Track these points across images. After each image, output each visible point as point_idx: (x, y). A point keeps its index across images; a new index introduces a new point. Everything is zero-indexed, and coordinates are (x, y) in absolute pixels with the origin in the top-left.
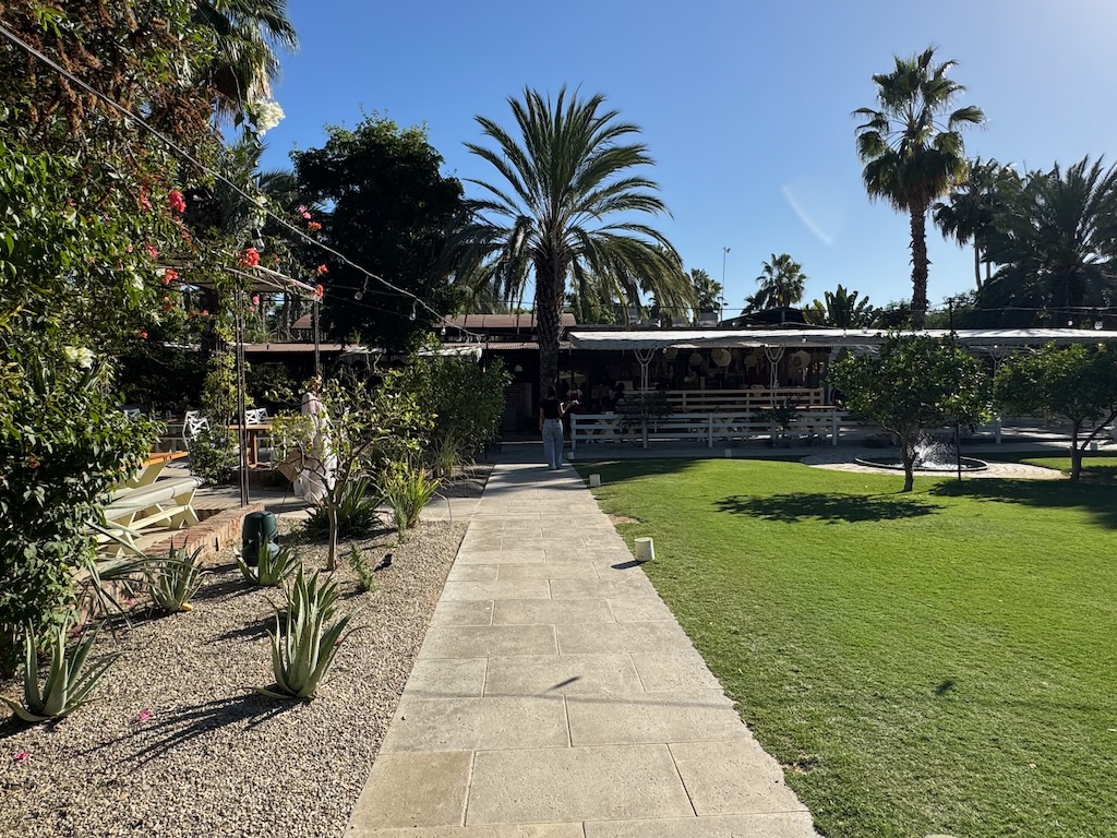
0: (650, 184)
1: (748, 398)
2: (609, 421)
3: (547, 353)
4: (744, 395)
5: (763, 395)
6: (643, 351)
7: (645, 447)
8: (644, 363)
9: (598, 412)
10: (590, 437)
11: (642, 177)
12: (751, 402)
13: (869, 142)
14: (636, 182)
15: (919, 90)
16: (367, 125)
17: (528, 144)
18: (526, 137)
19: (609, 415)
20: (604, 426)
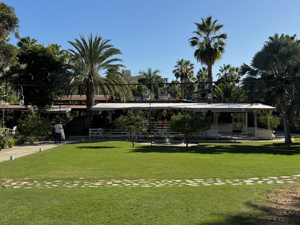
0: (120, 60)
2: (101, 131)
5: (162, 123)
6: (110, 111)
7: (110, 138)
8: (110, 114)
9: (97, 128)
10: (95, 135)
14: (116, 60)
19: (100, 129)
20: (99, 132)
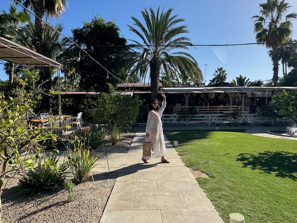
0: (187, 39)
1: (218, 109)
2: (175, 117)
3: (154, 94)
4: (217, 108)
6: (186, 93)
8: (187, 97)
10: (168, 122)
11: (185, 37)
12: (220, 110)
13: (258, 26)
14: (183, 38)
15: (276, 8)
16: (95, 19)
17: (148, 26)
18: (147, 24)
19: (175, 115)
20: (173, 118)
